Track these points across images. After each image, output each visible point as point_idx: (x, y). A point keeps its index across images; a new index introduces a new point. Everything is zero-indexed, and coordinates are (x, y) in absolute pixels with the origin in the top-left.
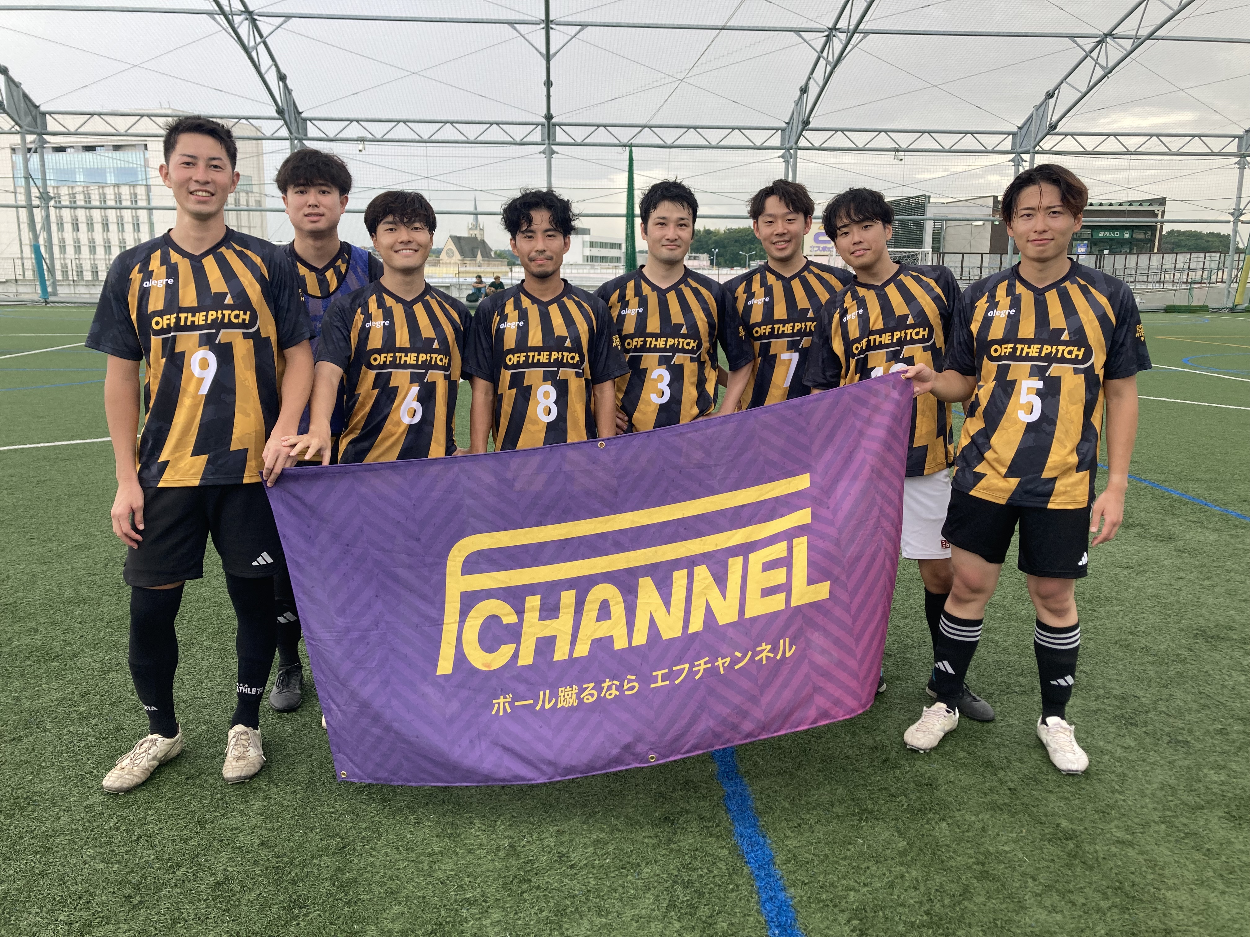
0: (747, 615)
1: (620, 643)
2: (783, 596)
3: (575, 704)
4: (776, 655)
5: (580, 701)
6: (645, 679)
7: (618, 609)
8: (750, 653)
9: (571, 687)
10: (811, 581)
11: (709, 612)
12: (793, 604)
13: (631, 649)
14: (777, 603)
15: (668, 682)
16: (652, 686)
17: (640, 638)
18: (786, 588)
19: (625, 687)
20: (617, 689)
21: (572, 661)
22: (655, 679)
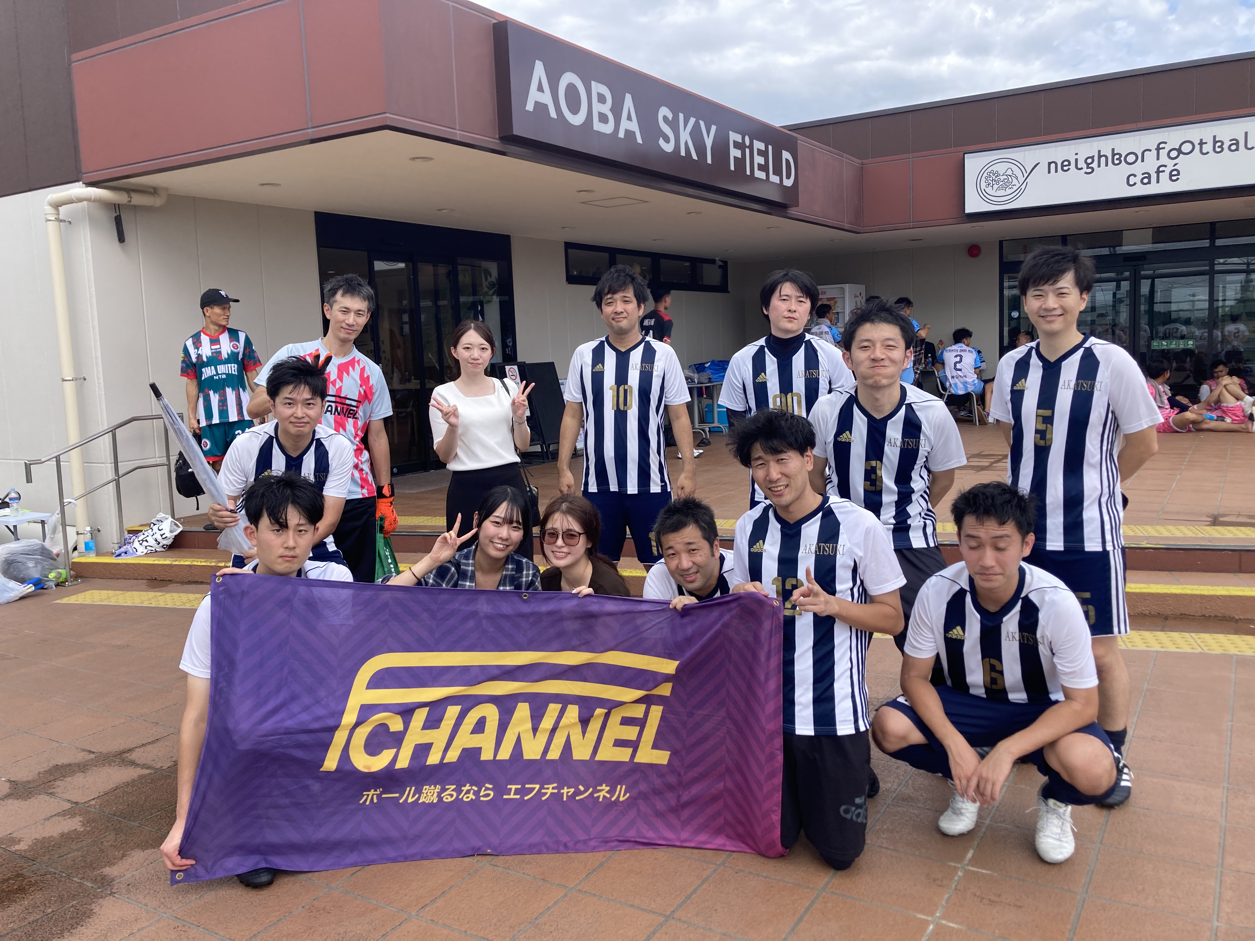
0: (598, 758)
1: (487, 755)
2: (630, 751)
3: (435, 801)
4: (612, 796)
5: (440, 799)
6: (500, 790)
7: (492, 726)
8: (591, 790)
9: (435, 787)
10: (655, 746)
11: (567, 746)
12: (637, 760)
13: (495, 762)
14: (624, 755)
15: (518, 797)
16: (505, 797)
17: (505, 754)
19: (482, 793)
20: (474, 794)
21: (442, 765)
22: (509, 792)
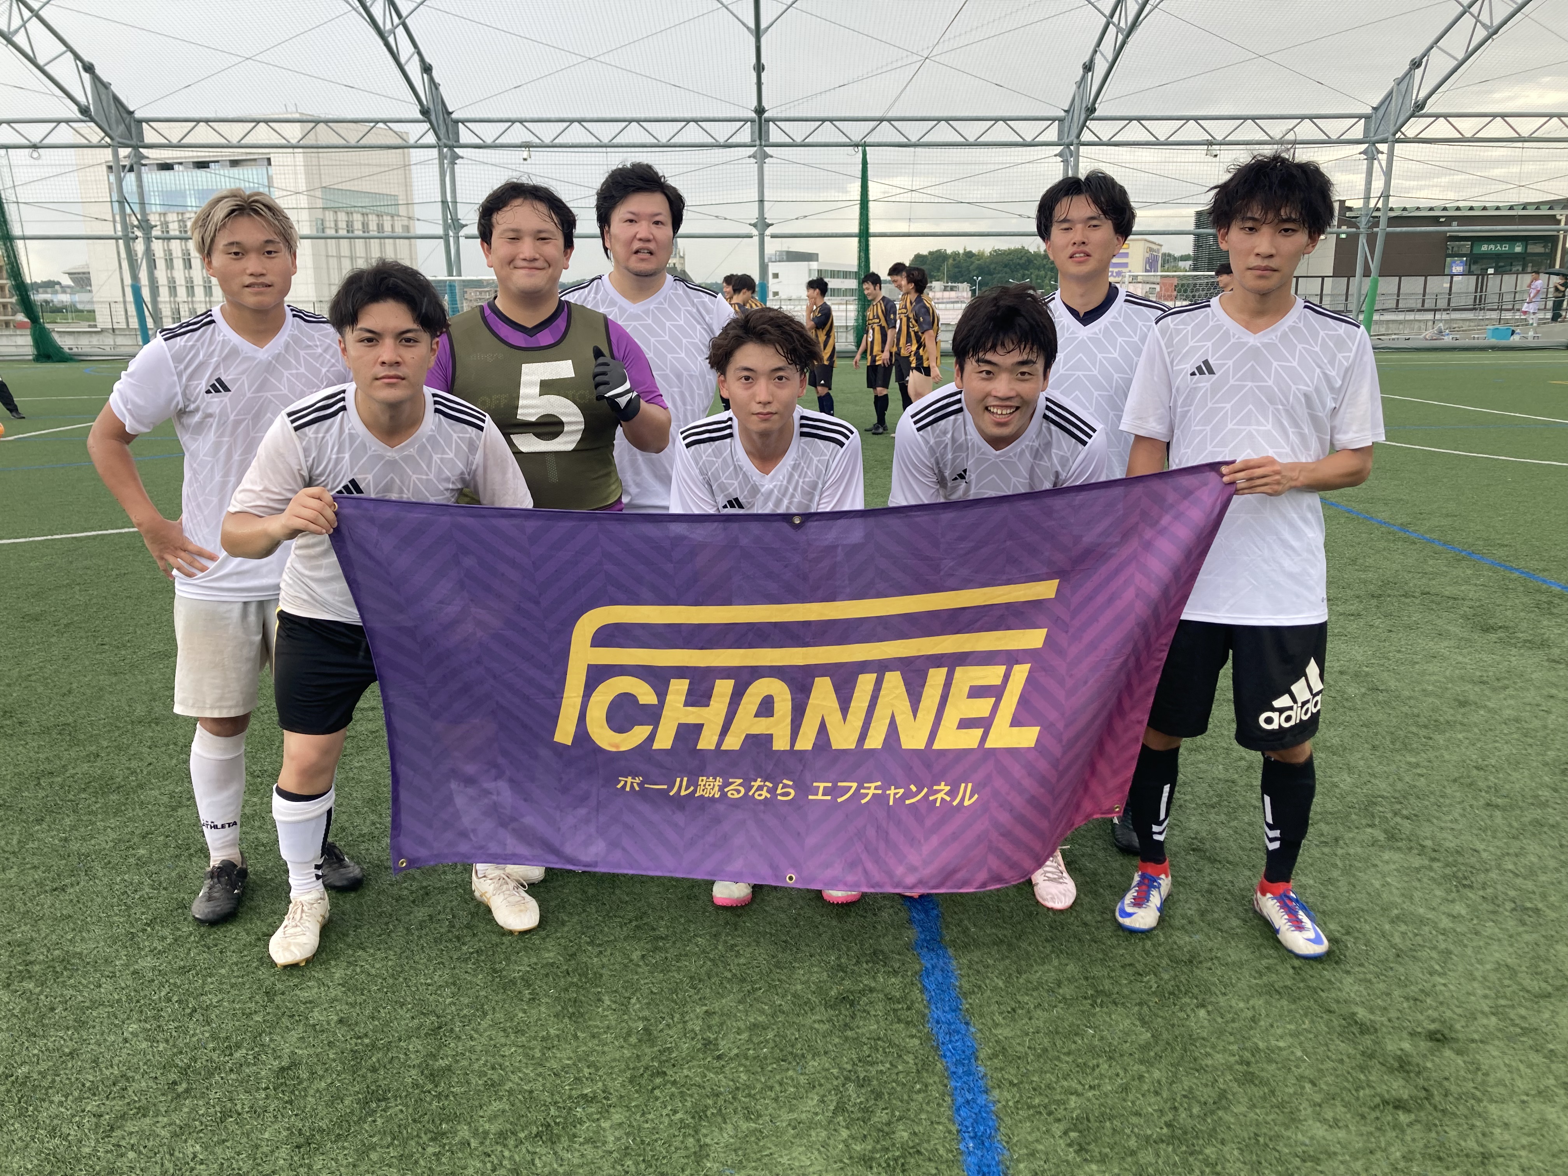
1: (781, 743)
2: (979, 732)
3: (717, 796)
4: (953, 800)
5: (724, 795)
6: (803, 788)
7: (783, 707)
8: (926, 790)
9: (714, 778)
10: (1016, 722)
11: (892, 729)
12: (988, 745)
13: (792, 753)
14: (970, 739)
15: (829, 798)
16: (810, 797)
17: (806, 742)
18: (985, 724)
19: (779, 791)
20: (768, 791)
22: (816, 792)
